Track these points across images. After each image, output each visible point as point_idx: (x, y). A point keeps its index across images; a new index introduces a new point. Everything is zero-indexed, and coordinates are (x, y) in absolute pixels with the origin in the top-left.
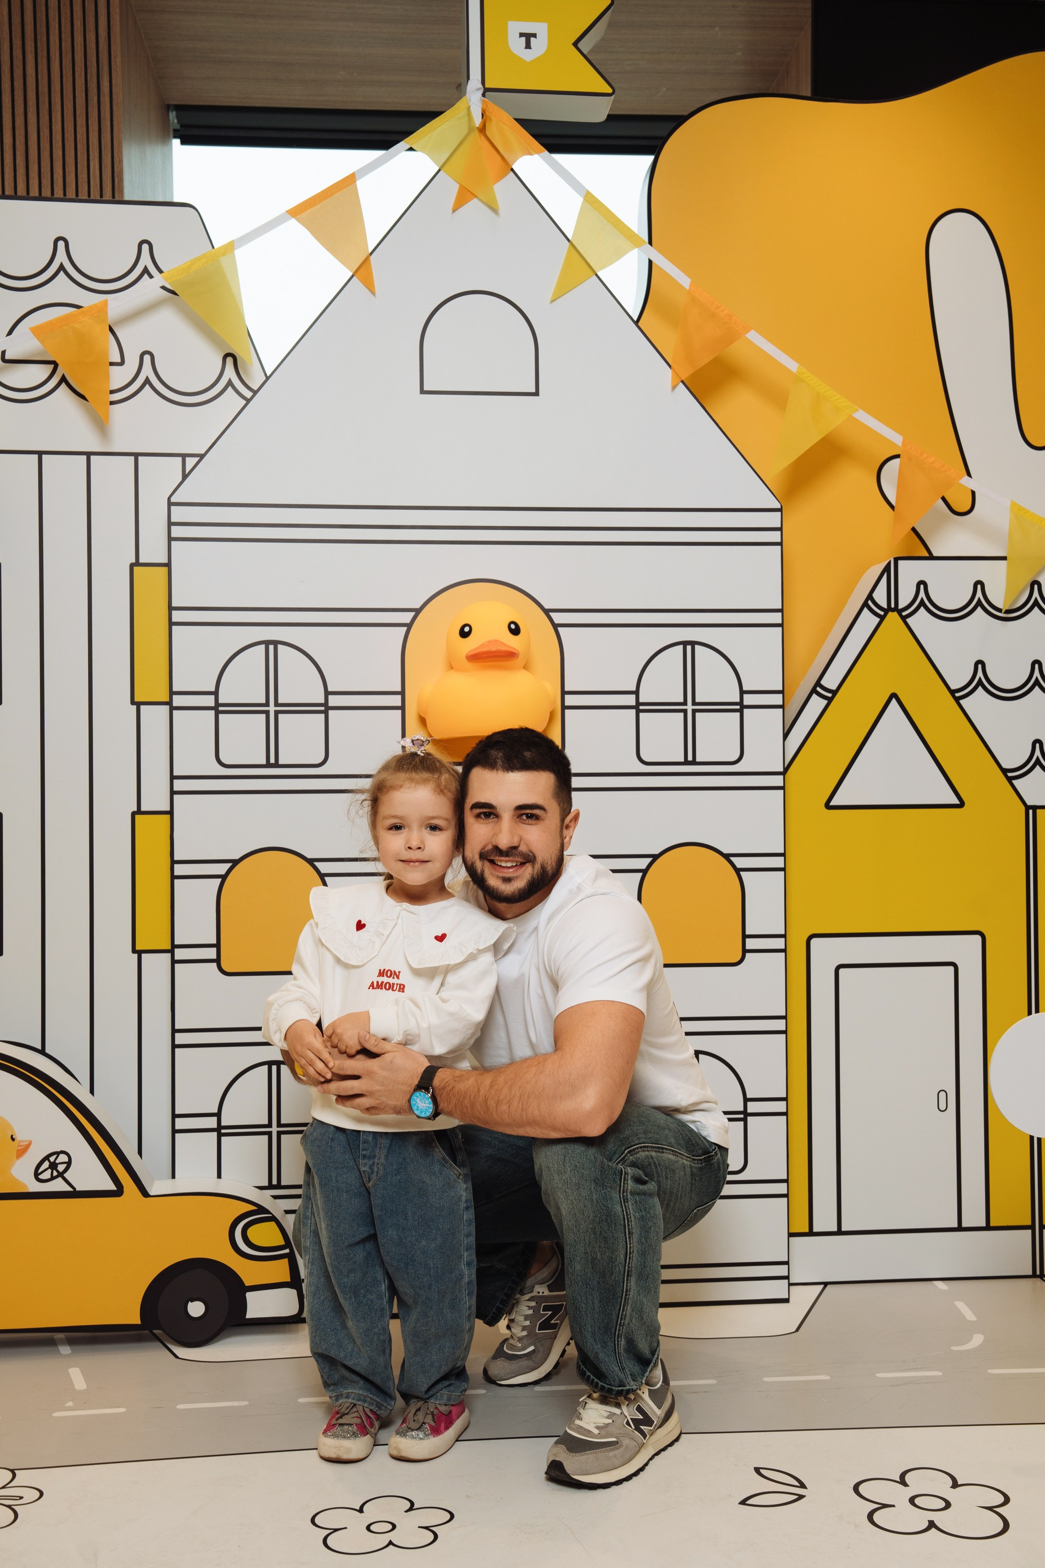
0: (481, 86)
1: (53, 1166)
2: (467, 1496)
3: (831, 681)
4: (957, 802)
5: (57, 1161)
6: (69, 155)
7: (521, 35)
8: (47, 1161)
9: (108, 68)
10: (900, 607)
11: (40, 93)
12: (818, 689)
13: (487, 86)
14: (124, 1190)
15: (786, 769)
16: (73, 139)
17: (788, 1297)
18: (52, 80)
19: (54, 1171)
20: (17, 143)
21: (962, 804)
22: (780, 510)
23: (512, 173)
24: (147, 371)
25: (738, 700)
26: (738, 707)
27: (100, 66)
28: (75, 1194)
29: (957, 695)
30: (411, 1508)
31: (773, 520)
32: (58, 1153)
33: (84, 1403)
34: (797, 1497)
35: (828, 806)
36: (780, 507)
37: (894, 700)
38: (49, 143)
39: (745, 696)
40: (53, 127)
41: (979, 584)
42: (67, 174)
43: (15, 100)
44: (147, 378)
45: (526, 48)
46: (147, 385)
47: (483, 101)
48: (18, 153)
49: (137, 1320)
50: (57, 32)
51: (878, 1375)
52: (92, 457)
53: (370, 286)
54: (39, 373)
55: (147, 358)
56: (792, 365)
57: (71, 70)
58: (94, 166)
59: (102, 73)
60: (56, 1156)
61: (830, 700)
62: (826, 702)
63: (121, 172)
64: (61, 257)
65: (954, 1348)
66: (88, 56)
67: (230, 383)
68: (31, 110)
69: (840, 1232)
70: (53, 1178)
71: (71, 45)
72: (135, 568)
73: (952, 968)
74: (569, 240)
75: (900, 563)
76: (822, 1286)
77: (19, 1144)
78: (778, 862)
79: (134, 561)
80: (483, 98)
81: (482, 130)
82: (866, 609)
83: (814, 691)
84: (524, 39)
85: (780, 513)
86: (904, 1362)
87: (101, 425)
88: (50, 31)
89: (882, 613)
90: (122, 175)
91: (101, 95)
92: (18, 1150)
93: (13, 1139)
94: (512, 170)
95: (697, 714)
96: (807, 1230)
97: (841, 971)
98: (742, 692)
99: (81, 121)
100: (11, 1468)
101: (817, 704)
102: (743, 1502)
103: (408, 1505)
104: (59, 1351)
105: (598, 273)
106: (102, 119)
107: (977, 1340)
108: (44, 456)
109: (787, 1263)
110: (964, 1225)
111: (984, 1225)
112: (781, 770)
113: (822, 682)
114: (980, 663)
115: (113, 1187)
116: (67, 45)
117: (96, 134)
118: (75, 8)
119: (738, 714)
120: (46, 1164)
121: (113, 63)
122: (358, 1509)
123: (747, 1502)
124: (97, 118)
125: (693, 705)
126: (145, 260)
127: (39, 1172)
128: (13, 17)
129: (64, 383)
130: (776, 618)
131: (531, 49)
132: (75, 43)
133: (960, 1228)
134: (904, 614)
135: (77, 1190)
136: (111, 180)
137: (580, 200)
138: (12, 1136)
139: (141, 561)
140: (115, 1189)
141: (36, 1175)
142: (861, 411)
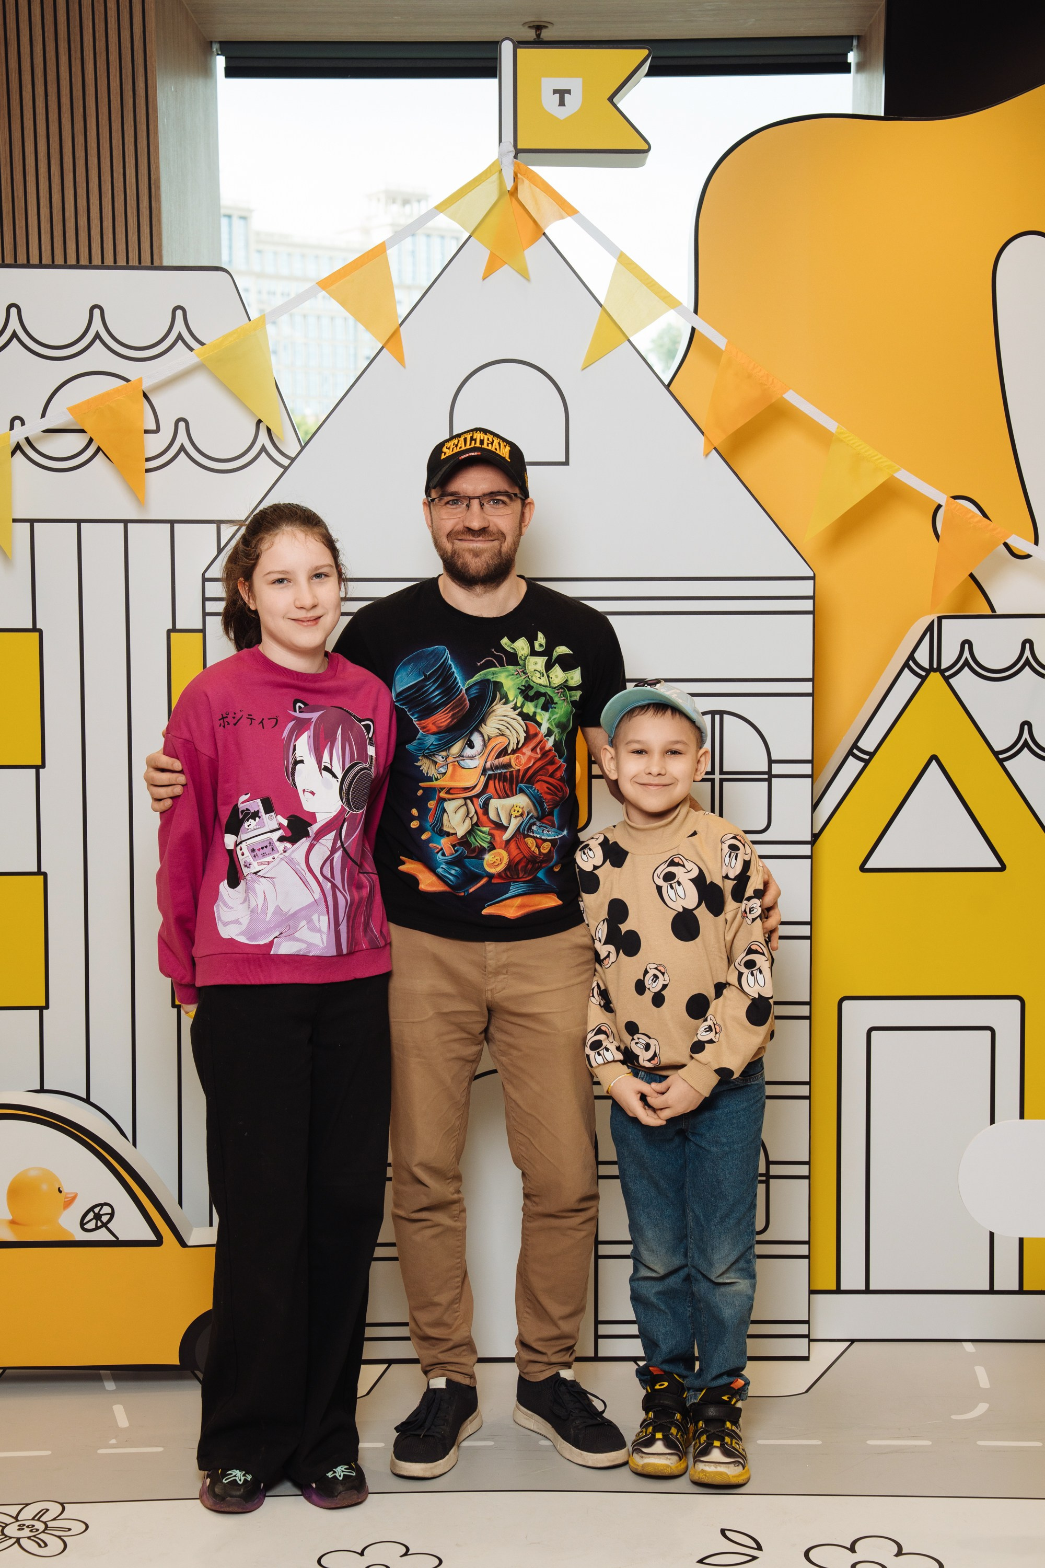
0: (513, 149)
1: (98, 1217)
2: (457, 1544)
3: (868, 744)
4: (998, 865)
5: (101, 1213)
6: (105, 162)
7: (555, 92)
8: (92, 1212)
9: (144, 69)
10: (943, 667)
11: (74, 98)
12: (855, 751)
13: (518, 148)
14: (164, 1240)
15: (815, 837)
16: (108, 145)
17: (808, 1355)
18: (86, 83)
19: (99, 1222)
20: (52, 151)
21: (1003, 868)
22: (813, 578)
23: (543, 237)
24: (182, 438)
25: (767, 770)
26: (766, 776)
27: (135, 66)
28: (118, 1243)
29: (1001, 756)
30: (406, 1554)
31: (806, 588)
32: (102, 1205)
33: (126, 1441)
34: (751, 1558)
35: (863, 869)
36: (813, 575)
37: (934, 761)
38: (84, 150)
39: (773, 765)
40: (88, 133)
41: (1028, 643)
42: (102, 183)
43: (49, 105)
44: (182, 444)
45: (559, 106)
46: (182, 452)
47: (515, 163)
48: (52, 162)
49: (176, 1361)
50: (91, 31)
51: (870, 1442)
52: (129, 525)
53: (400, 359)
54: (77, 442)
55: (182, 425)
56: (831, 425)
57: (106, 71)
58: (130, 174)
59: (137, 74)
60: (100, 1207)
61: (867, 763)
62: (863, 764)
63: (158, 179)
64: (97, 325)
65: (953, 1417)
66: (123, 56)
67: (263, 449)
68: (66, 115)
69: (867, 1291)
70: (97, 1228)
71: (105, 45)
72: (172, 634)
73: (989, 1033)
74: (601, 305)
75: (944, 621)
76: (849, 1343)
77: (66, 1196)
78: (805, 930)
79: (171, 628)
80: (515, 160)
81: (514, 192)
82: (906, 669)
83: (850, 753)
84: (557, 96)
85: (813, 581)
86: (899, 1429)
87: (138, 494)
88: (84, 30)
89: (923, 674)
90: (159, 182)
91: (137, 97)
92: (65, 1202)
93: (60, 1192)
94: (544, 234)
95: (725, 783)
96: (834, 1288)
97: (874, 1033)
98: (771, 762)
99: (116, 126)
100: (61, 1502)
101: (853, 766)
102: (701, 1561)
103: (404, 1550)
104: (104, 1387)
105: (631, 339)
106: (138, 123)
107: (982, 1408)
108: (82, 525)
109: (807, 1322)
110: (996, 1288)
111: (1017, 1288)
112: (810, 840)
113: (859, 744)
114: (1026, 724)
115: (152, 1237)
116: (101, 45)
117: (132, 140)
118: (108, 5)
119: (766, 783)
120: (91, 1215)
121: (148, 63)
122: (360, 1552)
123: (704, 1561)
124: (132, 123)
125: (720, 774)
126: (179, 326)
127: (84, 1222)
128: (45, 17)
129: (101, 451)
130: (807, 687)
131: (565, 106)
132: (109, 43)
133: (992, 1291)
134: (947, 674)
135: (120, 1239)
136: (148, 188)
137: (612, 262)
138: (59, 1188)
139: (178, 627)
140: (156, 1239)
141: (82, 1225)
142: (903, 470)
